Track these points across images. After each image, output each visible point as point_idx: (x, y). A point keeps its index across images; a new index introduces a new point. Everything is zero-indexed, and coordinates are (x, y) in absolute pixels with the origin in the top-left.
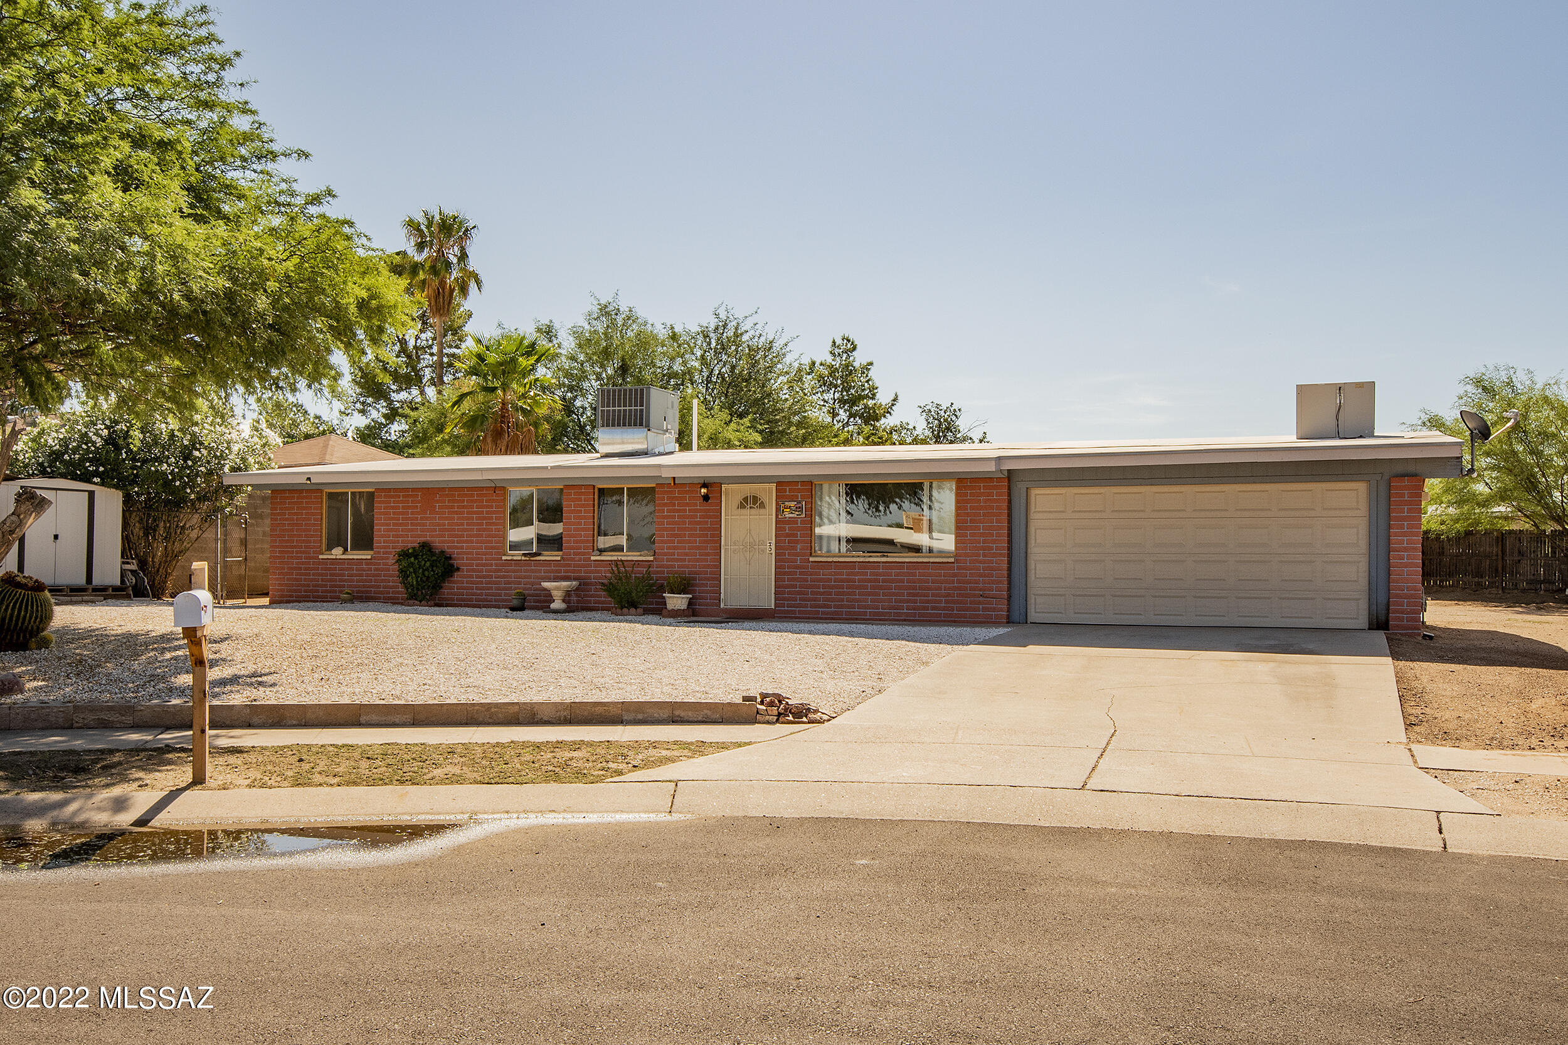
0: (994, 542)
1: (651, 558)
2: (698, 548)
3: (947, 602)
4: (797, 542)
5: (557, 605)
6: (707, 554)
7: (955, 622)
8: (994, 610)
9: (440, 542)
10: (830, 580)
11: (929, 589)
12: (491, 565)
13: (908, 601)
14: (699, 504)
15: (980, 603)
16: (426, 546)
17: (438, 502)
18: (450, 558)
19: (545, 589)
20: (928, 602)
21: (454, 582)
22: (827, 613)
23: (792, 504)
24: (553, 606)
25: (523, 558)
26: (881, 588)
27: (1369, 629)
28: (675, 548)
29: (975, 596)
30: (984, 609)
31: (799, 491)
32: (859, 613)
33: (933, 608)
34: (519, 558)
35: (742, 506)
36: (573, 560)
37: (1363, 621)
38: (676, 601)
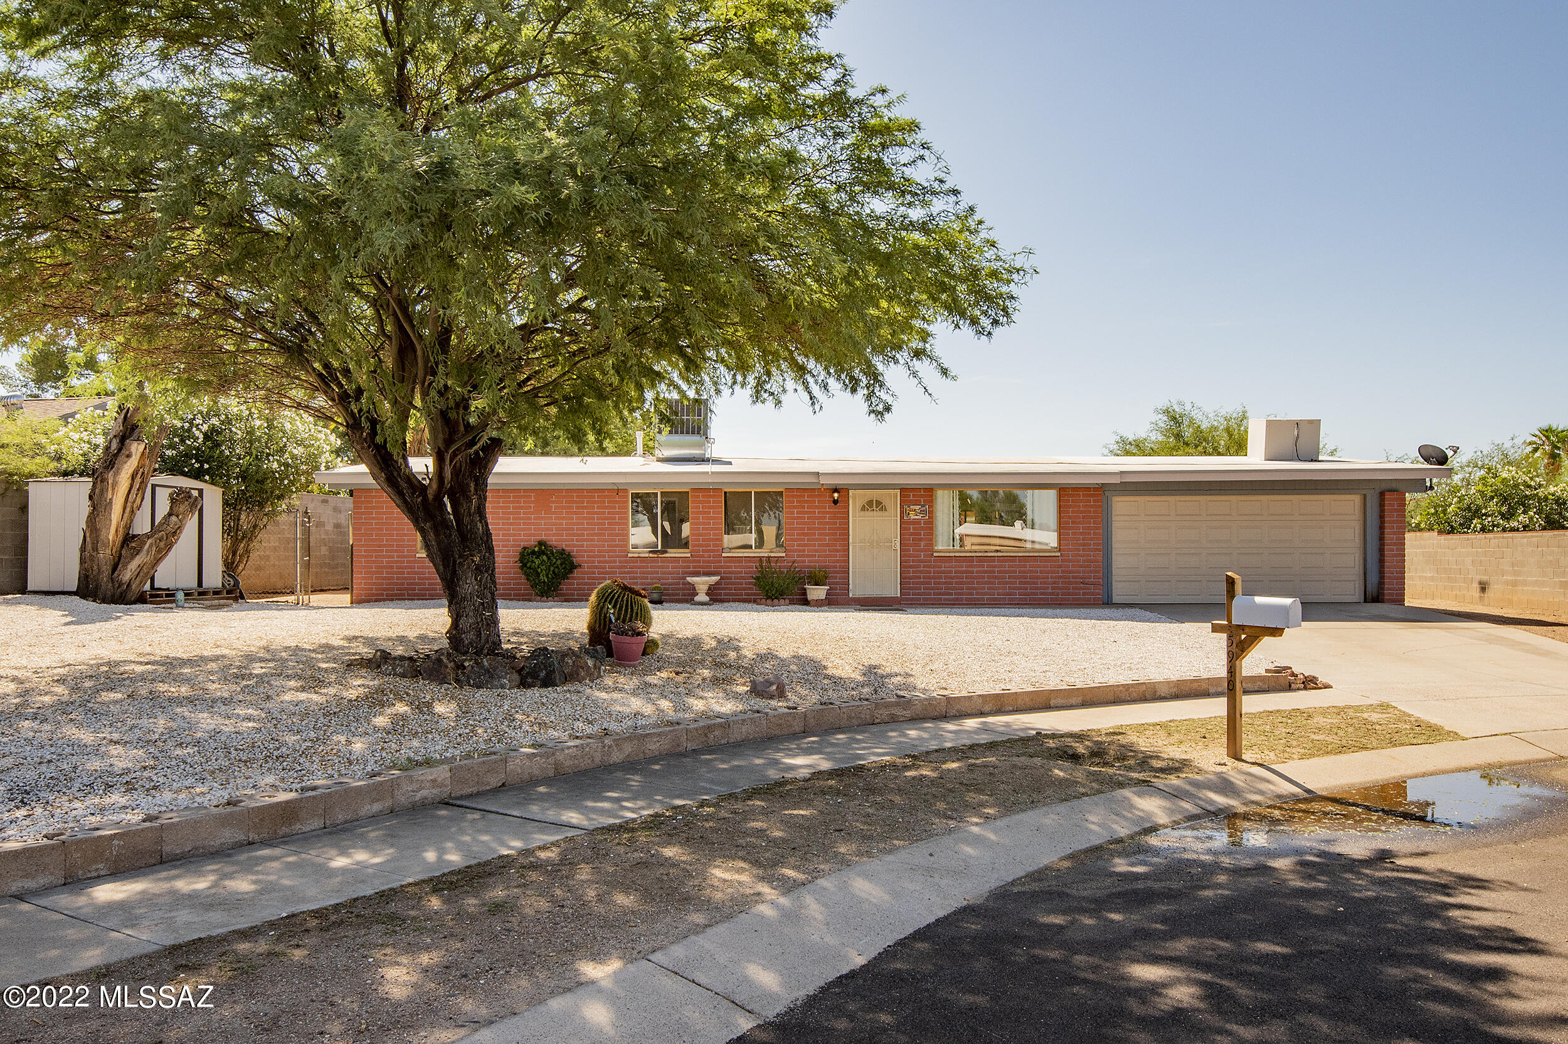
0: (1091, 539)
1: (784, 555)
2: (828, 545)
3: (1053, 588)
4: (920, 540)
5: (702, 597)
6: (837, 551)
7: (1060, 604)
8: (1093, 594)
9: (556, 540)
10: (951, 572)
11: (1038, 578)
12: (615, 562)
13: (1020, 588)
14: (828, 507)
15: (1080, 589)
16: (543, 549)
17: (553, 502)
18: (569, 555)
19: (689, 583)
20: (1037, 588)
21: (573, 578)
22: (948, 600)
23: (917, 507)
24: (697, 599)
25: (651, 555)
26: (996, 577)
27: (1365, 601)
28: (805, 545)
29: (1076, 583)
30: (1084, 594)
31: (922, 496)
32: (978, 599)
33: (1042, 594)
34: (647, 555)
35: (863, 509)
36: (703, 556)
37: (1358, 596)
38: (817, 592)
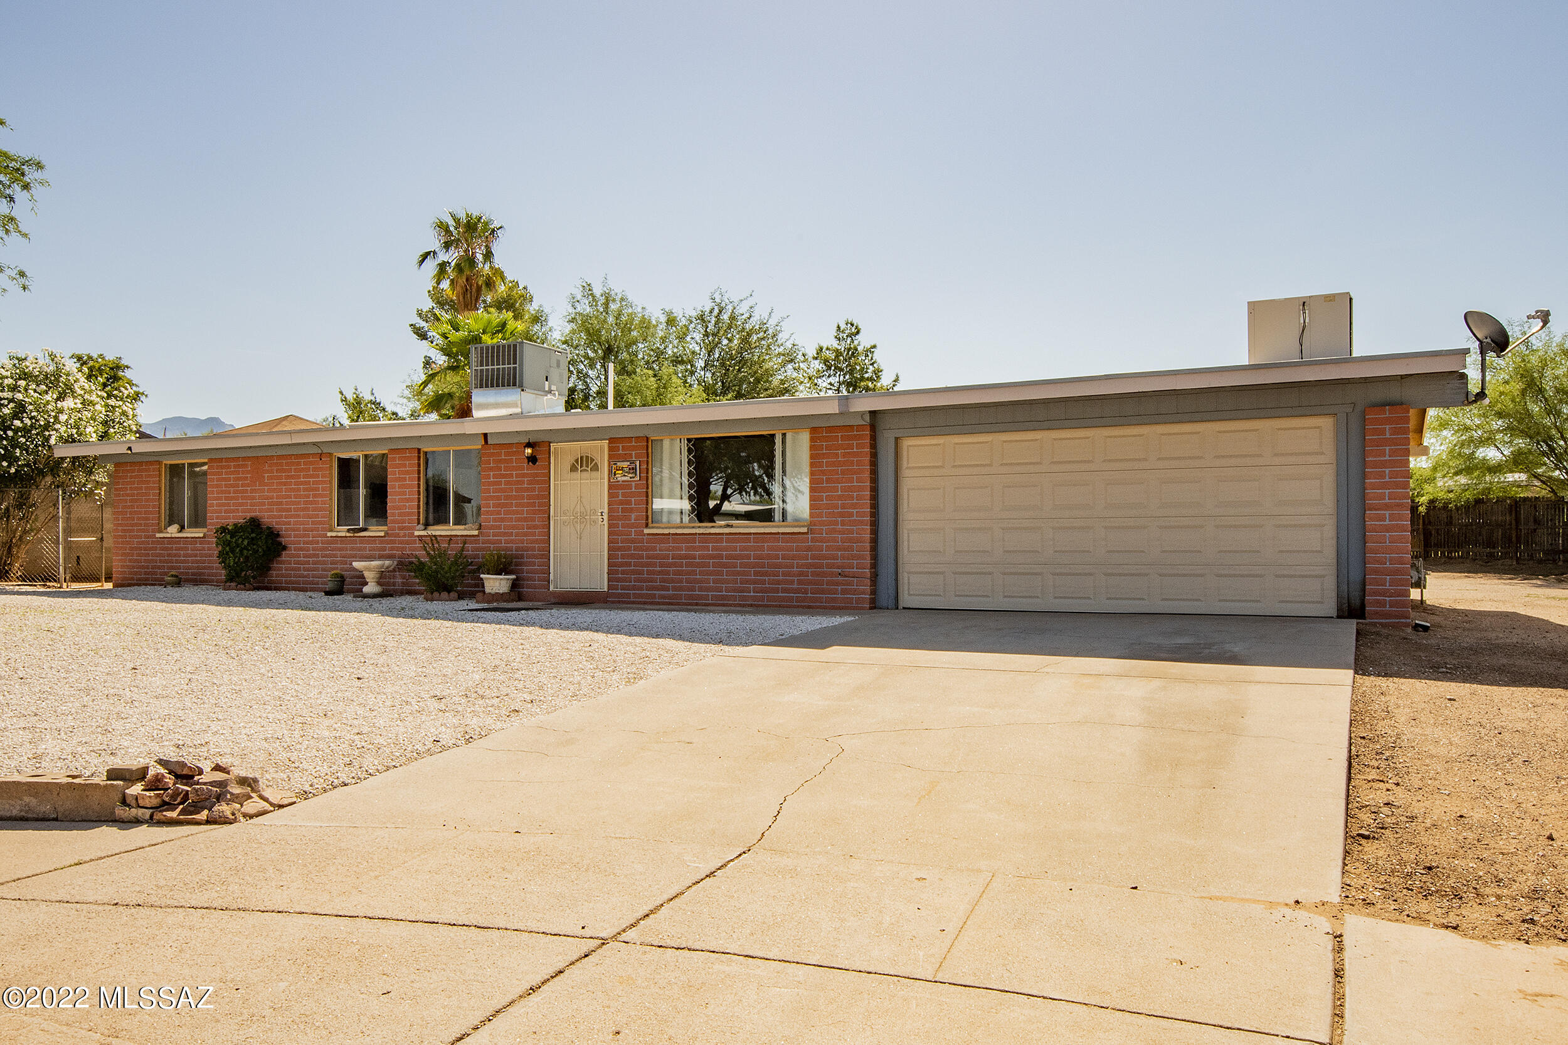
0: (854, 506)
1: (476, 533)
2: (526, 519)
3: (800, 582)
4: (631, 510)
5: (369, 589)
6: (535, 527)
7: (809, 607)
8: (855, 592)
9: (269, 518)
10: (667, 557)
11: (779, 566)
12: (318, 543)
13: (755, 582)
14: (527, 469)
15: (838, 584)
16: (254, 524)
17: (268, 471)
18: (278, 535)
20: (778, 582)
21: (283, 562)
22: (664, 597)
23: (625, 464)
24: (366, 589)
25: (348, 535)
26: (725, 565)
27: (1339, 617)
28: (502, 520)
29: (832, 574)
30: (844, 592)
31: (634, 448)
32: (700, 597)
33: (785, 590)
34: (343, 534)
35: (573, 469)
36: (398, 535)
37: (1329, 607)
38: (496, 584)
